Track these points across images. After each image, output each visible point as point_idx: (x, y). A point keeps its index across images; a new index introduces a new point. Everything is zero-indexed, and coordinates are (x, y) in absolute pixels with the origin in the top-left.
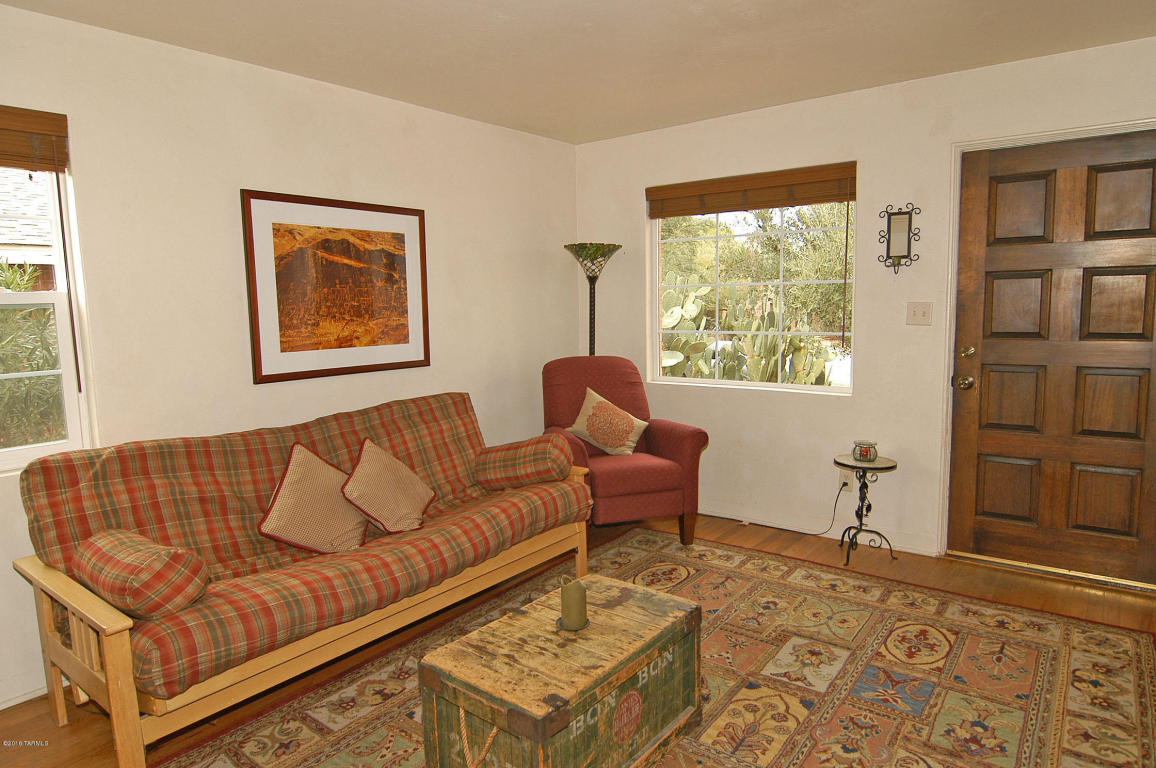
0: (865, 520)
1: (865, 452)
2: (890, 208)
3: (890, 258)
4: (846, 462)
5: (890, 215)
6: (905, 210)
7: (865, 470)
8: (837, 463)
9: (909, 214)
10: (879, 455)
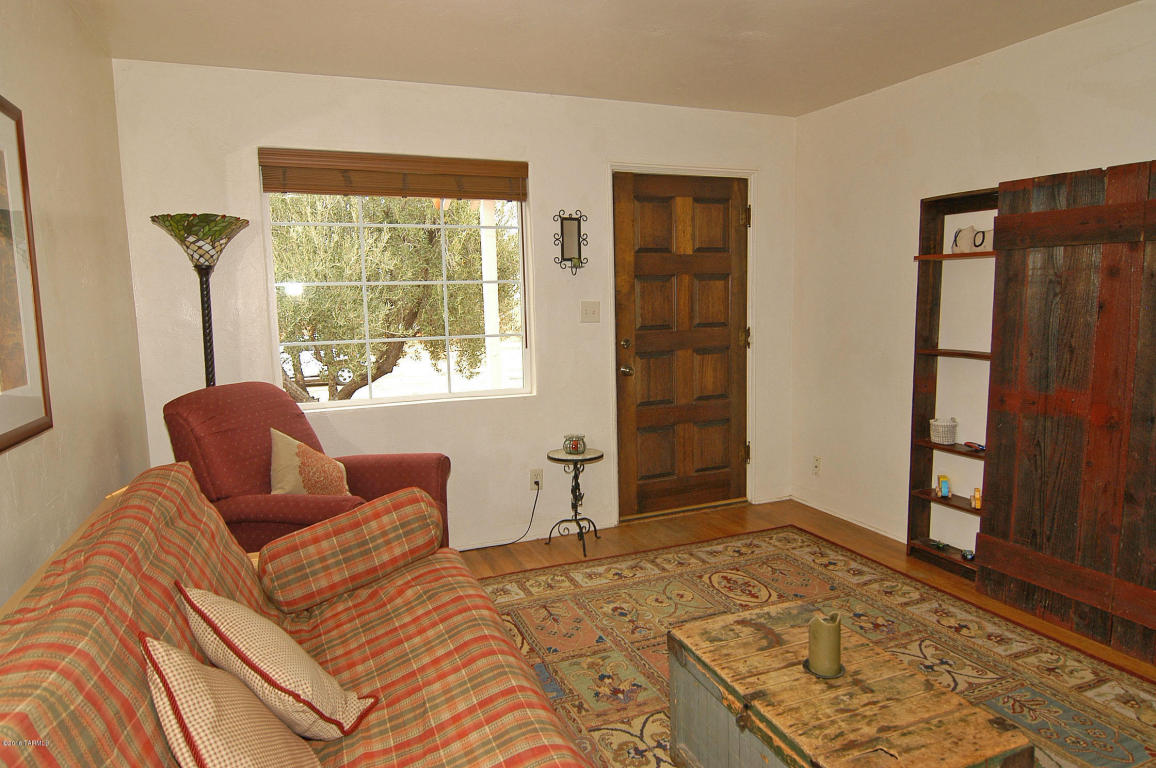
0: (579, 510)
1: (576, 445)
2: (562, 213)
3: (565, 260)
4: (560, 457)
5: (563, 219)
6: (574, 216)
7: (575, 463)
8: (550, 458)
9: (578, 220)
10: (588, 447)
